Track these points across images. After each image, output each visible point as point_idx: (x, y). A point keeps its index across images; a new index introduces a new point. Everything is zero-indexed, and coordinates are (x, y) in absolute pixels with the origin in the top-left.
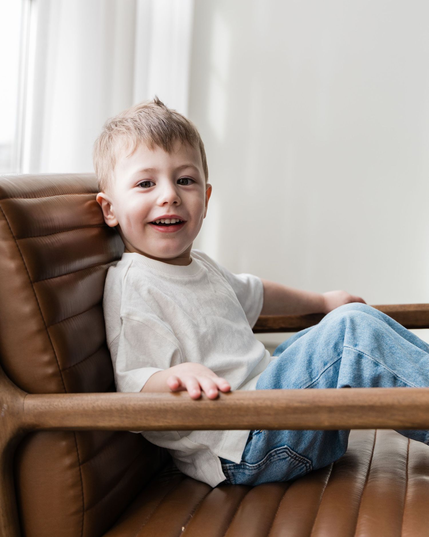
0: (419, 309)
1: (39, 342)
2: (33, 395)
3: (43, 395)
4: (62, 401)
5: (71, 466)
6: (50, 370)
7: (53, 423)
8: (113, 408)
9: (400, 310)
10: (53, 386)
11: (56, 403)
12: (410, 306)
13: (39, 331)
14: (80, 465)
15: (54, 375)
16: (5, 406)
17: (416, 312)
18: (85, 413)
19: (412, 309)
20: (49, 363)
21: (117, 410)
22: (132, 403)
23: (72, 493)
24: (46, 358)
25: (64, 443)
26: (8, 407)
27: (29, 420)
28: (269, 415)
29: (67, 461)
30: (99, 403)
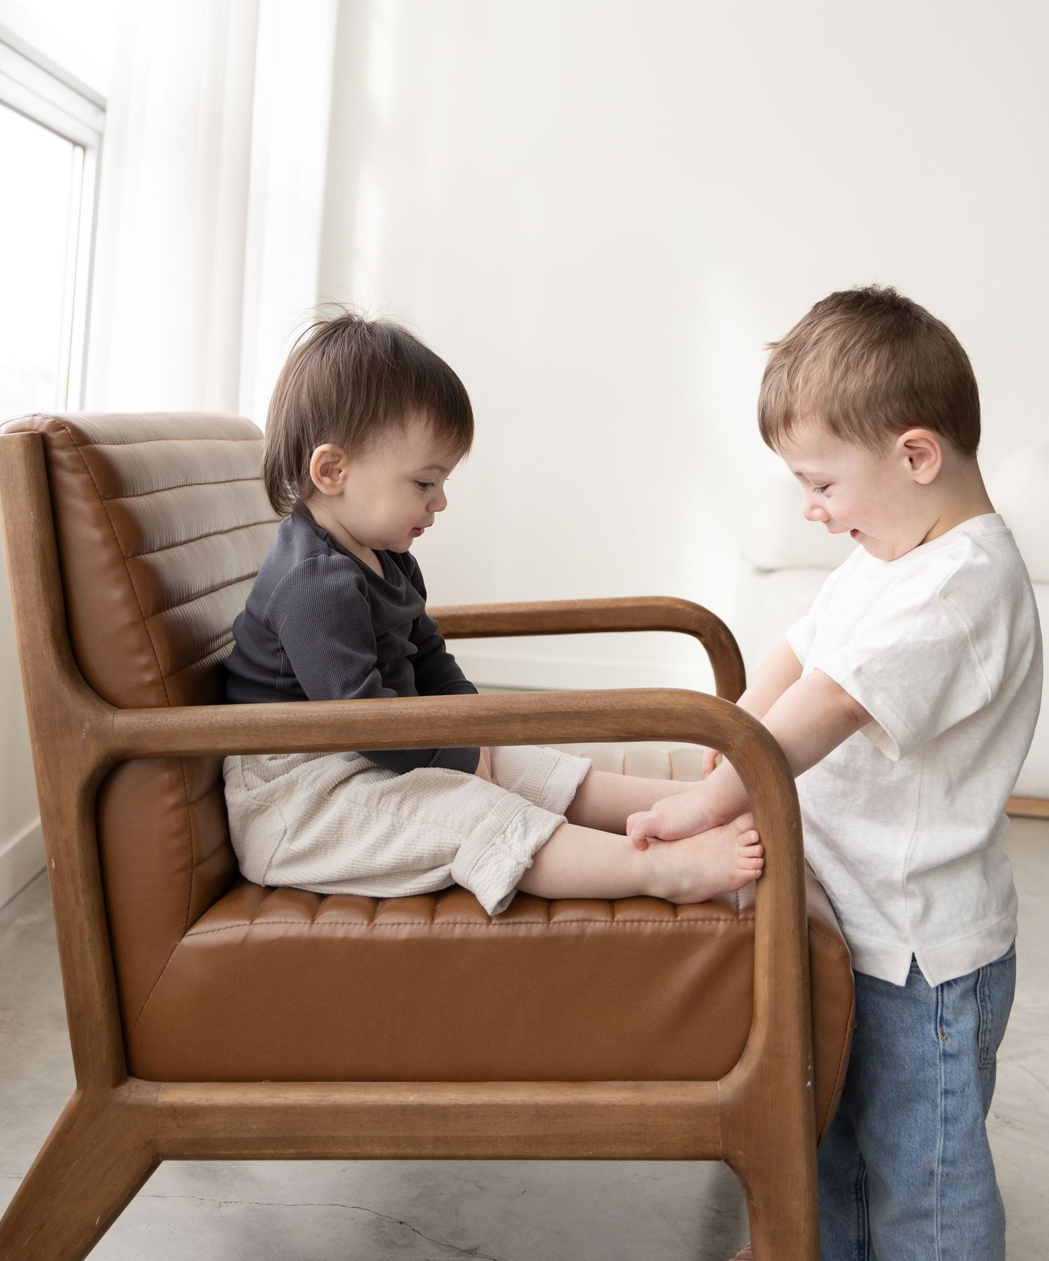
0: (637, 604)
1: (133, 639)
2: (125, 711)
3: (140, 710)
4: (166, 716)
5: (176, 807)
6: (148, 677)
7: (154, 746)
8: (238, 724)
9: (612, 605)
10: (152, 698)
11: (159, 720)
12: (625, 600)
13: (133, 625)
14: (188, 804)
15: (153, 684)
16: (87, 725)
17: (632, 609)
18: (199, 732)
19: (628, 604)
20: (146, 668)
21: (244, 727)
22: (263, 717)
23: (177, 842)
24: (143, 660)
25: (166, 776)
26: (92, 728)
27: (121, 744)
28: (446, 727)
29: (171, 800)
30: (219, 718)
